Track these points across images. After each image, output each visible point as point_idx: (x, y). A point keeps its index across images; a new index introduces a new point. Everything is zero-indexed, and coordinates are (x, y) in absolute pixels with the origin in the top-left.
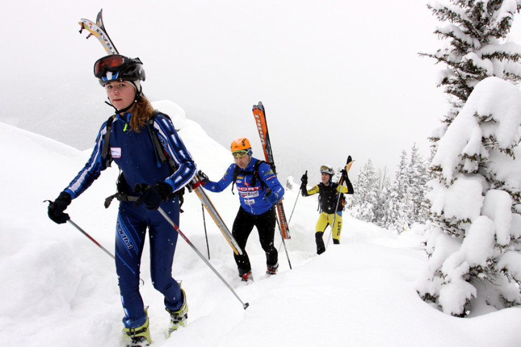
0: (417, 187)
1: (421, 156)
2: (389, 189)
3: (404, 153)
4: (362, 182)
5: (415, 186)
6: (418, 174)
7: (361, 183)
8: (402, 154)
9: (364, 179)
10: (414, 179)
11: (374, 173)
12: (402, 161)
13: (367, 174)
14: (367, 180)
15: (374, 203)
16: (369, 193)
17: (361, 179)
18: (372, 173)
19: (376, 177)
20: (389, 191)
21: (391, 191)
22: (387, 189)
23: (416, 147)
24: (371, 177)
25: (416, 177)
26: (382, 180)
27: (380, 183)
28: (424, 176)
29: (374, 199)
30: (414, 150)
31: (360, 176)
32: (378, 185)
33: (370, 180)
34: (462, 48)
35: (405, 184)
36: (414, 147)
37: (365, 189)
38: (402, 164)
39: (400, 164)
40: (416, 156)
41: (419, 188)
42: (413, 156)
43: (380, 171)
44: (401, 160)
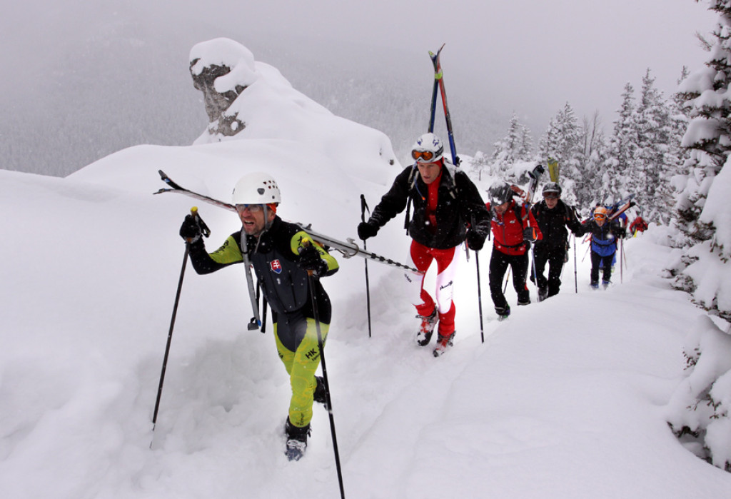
0: (653, 148)
1: (660, 93)
2: (602, 152)
3: (629, 88)
4: (555, 143)
5: (649, 145)
6: (654, 124)
7: (553, 145)
8: (625, 91)
9: (558, 139)
10: (647, 135)
11: (575, 127)
12: (626, 103)
13: (564, 129)
14: (564, 141)
15: (576, 178)
16: (566, 162)
17: (552, 139)
18: (572, 127)
19: (578, 134)
20: (602, 156)
21: (606, 156)
22: (599, 153)
23: (651, 78)
24: (570, 134)
25: (651, 130)
26: (589, 138)
27: (585, 144)
28: (664, 128)
29: (576, 171)
30: (647, 83)
31: (550, 134)
32: (583, 147)
33: (568, 139)
35: (630, 144)
36: (647, 77)
37: (560, 156)
38: (625, 109)
39: (622, 109)
40: (650, 93)
41: (656, 150)
42: (645, 94)
43: (586, 122)
44: (622, 101)
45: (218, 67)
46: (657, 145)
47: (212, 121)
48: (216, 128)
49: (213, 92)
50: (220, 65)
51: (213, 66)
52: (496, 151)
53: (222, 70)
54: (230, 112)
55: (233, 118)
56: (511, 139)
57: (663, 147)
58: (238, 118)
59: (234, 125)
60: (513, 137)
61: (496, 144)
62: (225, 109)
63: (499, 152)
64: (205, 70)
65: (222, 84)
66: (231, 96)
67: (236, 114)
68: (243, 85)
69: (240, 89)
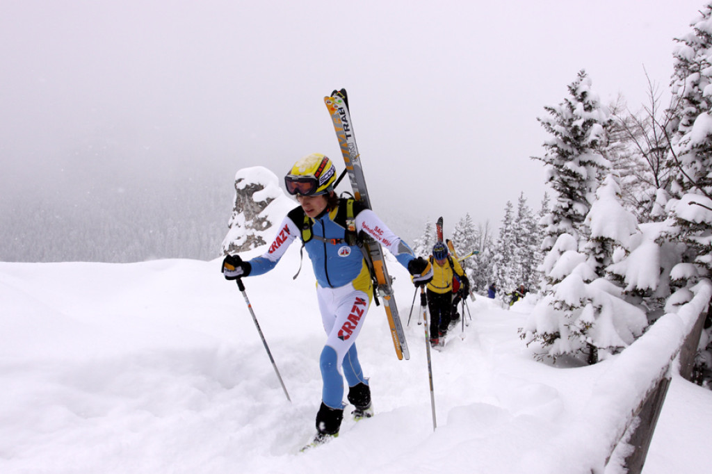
0: (526, 247)
1: (530, 210)
2: (492, 250)
3: (509, 205)
4: (458, 242)
5: (524, 246)
6: (527, 231)
7: (457, 243)
8: (507, 207)
9: (461, 239)
10: (522, 238)
11: (473, 231)
12: (507, 215)
13: (466, 232)
14: (465, 240)
15: (474, 268)
17: (457, 239)
18: (472, 231)
19: (475, 235)
20: (492, 252)
21: (495, 252)
22: (489, 250)
23: (524, 198)
24: (470, 236)
25: (524, 235)
26: (483, 239)
27: (480, 243)
28: (534, 234)
29: (474, 263)
30: (521, 202)
31: (455, 235)
32: (478, 245)
33: (469, 240)
34: (564, 155)
35: (511, 244)
36: (522, 197)
37: (463, 251)
38: (507, 219)
39: (505, 219)
40: (524, 209)
41: (529, 249)
42: (520, 209)
43: (480, 228)
44: (505, 214)
45: (256, 185)
46: (529, 246)
47: (248, 220)
48: (251, 225)
49: (251, 201)
50: (257, 184)
51: (252, 184)
52: (415, 246)
53: (259, 188)
54: (262, 215)
55: (264, 219)
56: (426, 238)
58: (268, 219)
59: (265, 224)
60: (428, 236)
61: (415, 241)
62: (258, 213)
63: (417, 247)
64: (247, 187)
65: (258, 197)
66: (263, 205)
67: (266, 217)
68: (271, 197)
69: (270, 200)
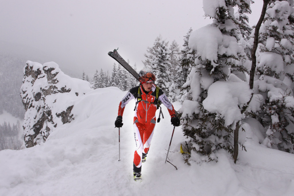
46: (125, 79)
47: (49, 80)
48: (51, 82)
49: (51, 74)
51: (51, 68)
53: (53, 69)
54: (55, 78)
55: (56, 80)
56: (83, 78)
57: (126, 79)
58: (57, 80)
59: (56, 81)
60: (84, 77)
62: (53, 78)
64: (49, 69)
65: (53, 72)
66: (55, 75)
67: (57, 79)
68: (57, 72)
69: (57, 73)
